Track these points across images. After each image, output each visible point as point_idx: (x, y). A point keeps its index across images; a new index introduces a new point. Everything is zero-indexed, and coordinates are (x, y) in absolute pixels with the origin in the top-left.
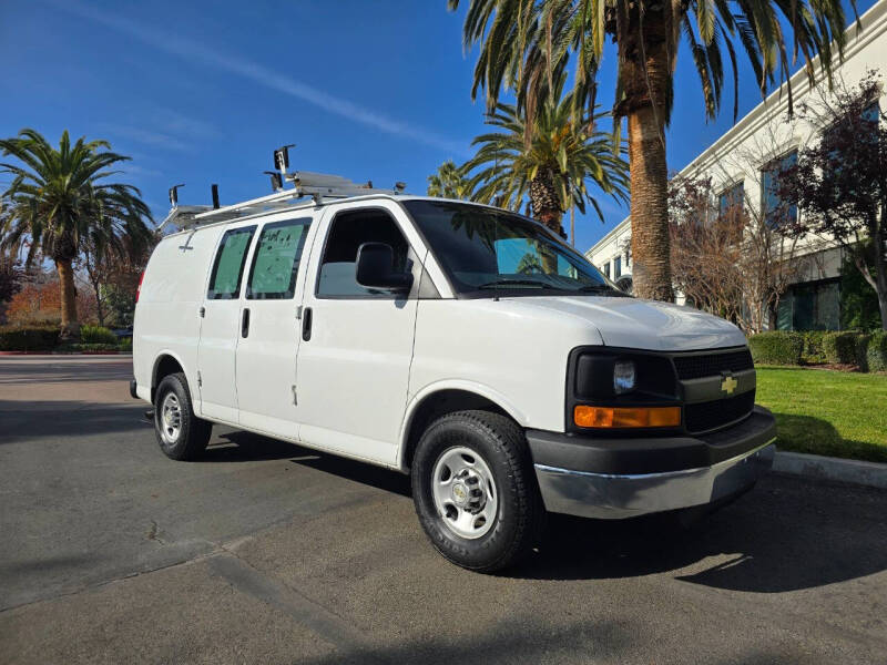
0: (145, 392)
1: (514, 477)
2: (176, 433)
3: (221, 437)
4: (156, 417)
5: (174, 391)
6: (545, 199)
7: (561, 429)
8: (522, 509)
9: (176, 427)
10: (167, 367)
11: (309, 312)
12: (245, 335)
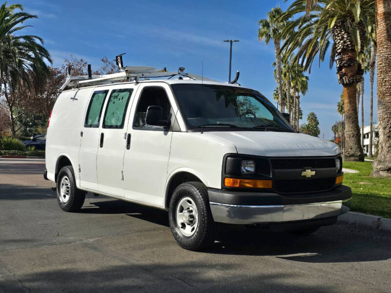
0: (51, 176)
1: (203, 208)
2: (68, 197)
3: (91, 204)
4: (57, 189)
5: (67, 175)
7: (220, 188)
8: (206, 221)
9: (67, 194)
10: (64, 162)
11: (129, 136)
12: (101, 146)
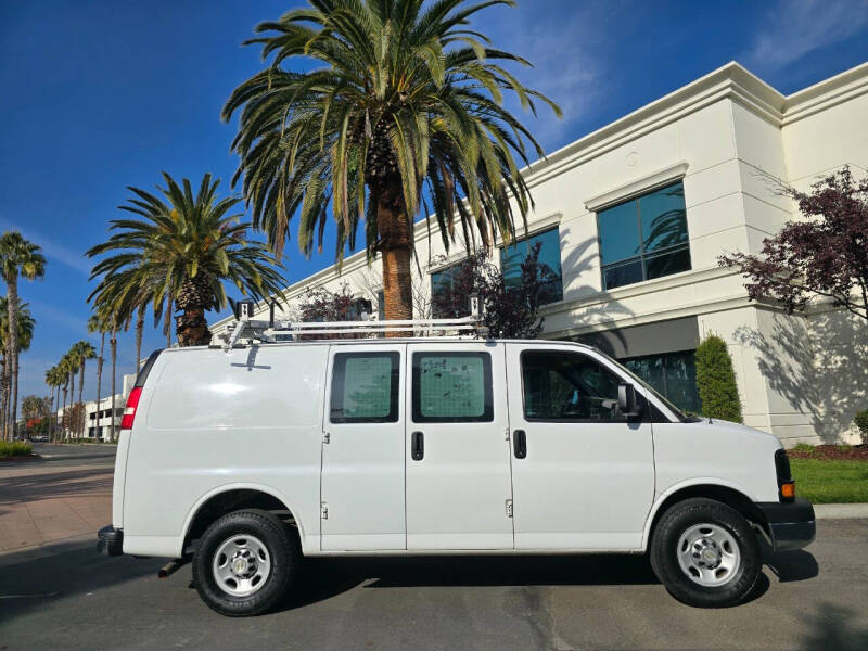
6: (192, 296)
11: (520, 434)
12: (417, 458)
